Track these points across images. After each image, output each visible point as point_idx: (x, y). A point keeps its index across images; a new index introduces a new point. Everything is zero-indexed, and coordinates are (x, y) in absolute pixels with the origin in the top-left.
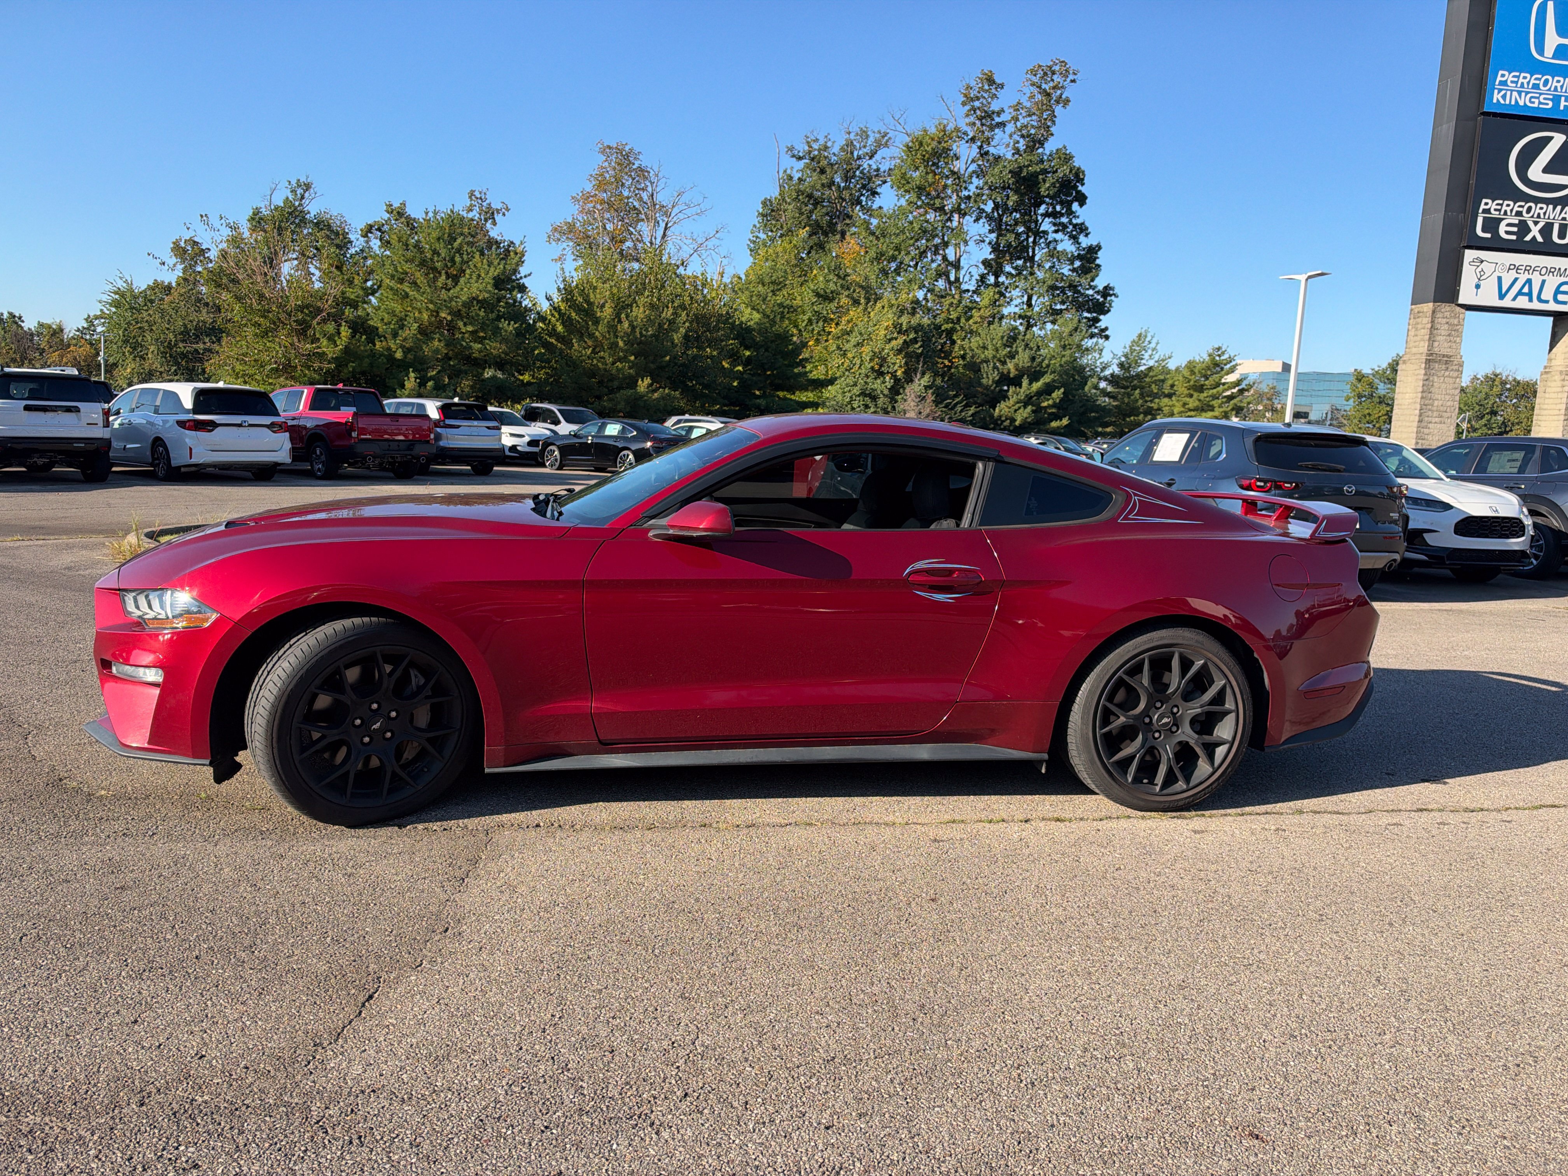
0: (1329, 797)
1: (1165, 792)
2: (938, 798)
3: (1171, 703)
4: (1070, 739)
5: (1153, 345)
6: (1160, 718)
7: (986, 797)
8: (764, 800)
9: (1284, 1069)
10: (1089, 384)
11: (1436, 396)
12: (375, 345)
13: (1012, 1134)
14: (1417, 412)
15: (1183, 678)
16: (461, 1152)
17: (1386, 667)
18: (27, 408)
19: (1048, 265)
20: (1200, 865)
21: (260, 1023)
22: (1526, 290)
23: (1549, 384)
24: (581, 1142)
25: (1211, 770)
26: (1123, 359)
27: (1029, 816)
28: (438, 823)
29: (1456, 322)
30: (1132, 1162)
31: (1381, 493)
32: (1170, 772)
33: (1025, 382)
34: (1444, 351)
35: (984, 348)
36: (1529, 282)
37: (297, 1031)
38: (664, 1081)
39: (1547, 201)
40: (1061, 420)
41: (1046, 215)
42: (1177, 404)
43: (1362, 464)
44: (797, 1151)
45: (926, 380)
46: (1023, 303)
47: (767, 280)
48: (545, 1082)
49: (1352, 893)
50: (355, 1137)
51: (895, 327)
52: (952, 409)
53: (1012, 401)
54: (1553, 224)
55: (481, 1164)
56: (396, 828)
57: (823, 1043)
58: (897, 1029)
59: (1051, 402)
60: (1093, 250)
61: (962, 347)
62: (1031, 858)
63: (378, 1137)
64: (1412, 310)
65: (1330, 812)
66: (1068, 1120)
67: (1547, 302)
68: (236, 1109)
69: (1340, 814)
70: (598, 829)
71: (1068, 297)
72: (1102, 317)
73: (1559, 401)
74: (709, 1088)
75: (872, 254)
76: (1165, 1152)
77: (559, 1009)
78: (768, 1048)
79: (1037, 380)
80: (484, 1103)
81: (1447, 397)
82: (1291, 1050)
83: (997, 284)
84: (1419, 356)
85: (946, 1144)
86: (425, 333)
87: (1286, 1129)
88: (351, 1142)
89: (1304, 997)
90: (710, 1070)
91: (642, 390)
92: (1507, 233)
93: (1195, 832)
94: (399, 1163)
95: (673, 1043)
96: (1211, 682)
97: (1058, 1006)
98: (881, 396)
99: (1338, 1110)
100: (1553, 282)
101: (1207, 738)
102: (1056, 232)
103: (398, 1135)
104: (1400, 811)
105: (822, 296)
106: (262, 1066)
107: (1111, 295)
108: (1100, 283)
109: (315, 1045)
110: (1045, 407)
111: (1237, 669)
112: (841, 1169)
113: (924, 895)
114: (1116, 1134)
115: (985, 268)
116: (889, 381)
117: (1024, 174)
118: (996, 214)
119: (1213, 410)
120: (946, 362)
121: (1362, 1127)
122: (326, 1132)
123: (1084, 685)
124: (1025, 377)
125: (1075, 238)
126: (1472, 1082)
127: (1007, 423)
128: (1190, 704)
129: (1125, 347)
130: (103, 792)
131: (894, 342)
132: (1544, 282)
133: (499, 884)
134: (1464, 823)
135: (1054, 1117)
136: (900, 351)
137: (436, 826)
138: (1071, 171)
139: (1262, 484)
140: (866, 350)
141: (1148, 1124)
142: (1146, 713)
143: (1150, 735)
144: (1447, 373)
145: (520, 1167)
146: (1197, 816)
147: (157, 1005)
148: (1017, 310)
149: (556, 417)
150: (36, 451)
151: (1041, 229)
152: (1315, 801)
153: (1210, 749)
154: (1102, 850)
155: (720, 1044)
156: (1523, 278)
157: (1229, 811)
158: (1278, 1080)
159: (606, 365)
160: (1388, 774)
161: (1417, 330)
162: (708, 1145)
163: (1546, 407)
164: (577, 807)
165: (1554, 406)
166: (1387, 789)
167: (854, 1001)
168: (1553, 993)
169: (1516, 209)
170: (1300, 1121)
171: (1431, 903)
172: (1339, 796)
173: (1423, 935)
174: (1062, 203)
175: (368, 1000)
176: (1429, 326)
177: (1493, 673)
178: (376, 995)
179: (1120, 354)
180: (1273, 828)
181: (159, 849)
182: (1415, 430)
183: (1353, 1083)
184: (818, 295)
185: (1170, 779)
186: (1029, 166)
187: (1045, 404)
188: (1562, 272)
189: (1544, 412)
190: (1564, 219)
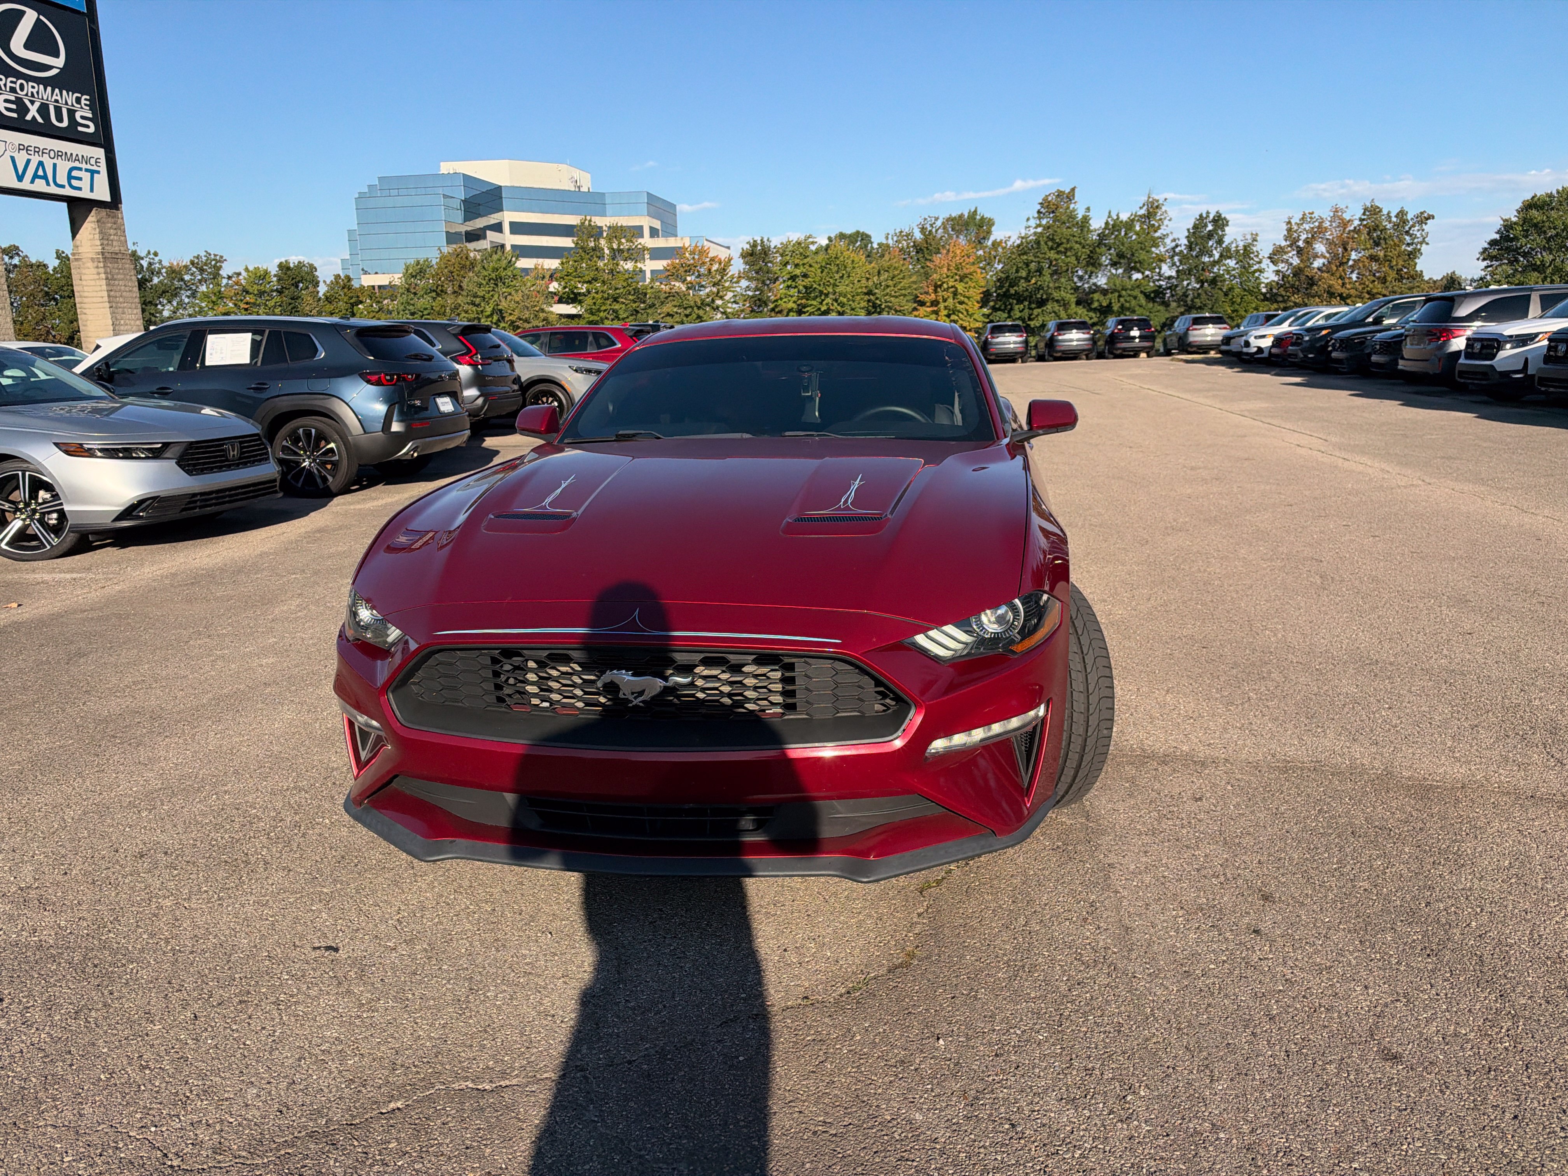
22: (40, 173)
23: (83, 271)
36: (41, 164)
39: (38, 80)
54: (48, 105)
67: (63, 186)
73: (99, 288)
92: (8, 109)
100: (63, 167)
132: (55, 165)
156: (35, 160)
163: (86, 294)
165: (95, 294)
169: (9, 84)
188: (69, 157)
189: (86, 300)
190: (56, 101)
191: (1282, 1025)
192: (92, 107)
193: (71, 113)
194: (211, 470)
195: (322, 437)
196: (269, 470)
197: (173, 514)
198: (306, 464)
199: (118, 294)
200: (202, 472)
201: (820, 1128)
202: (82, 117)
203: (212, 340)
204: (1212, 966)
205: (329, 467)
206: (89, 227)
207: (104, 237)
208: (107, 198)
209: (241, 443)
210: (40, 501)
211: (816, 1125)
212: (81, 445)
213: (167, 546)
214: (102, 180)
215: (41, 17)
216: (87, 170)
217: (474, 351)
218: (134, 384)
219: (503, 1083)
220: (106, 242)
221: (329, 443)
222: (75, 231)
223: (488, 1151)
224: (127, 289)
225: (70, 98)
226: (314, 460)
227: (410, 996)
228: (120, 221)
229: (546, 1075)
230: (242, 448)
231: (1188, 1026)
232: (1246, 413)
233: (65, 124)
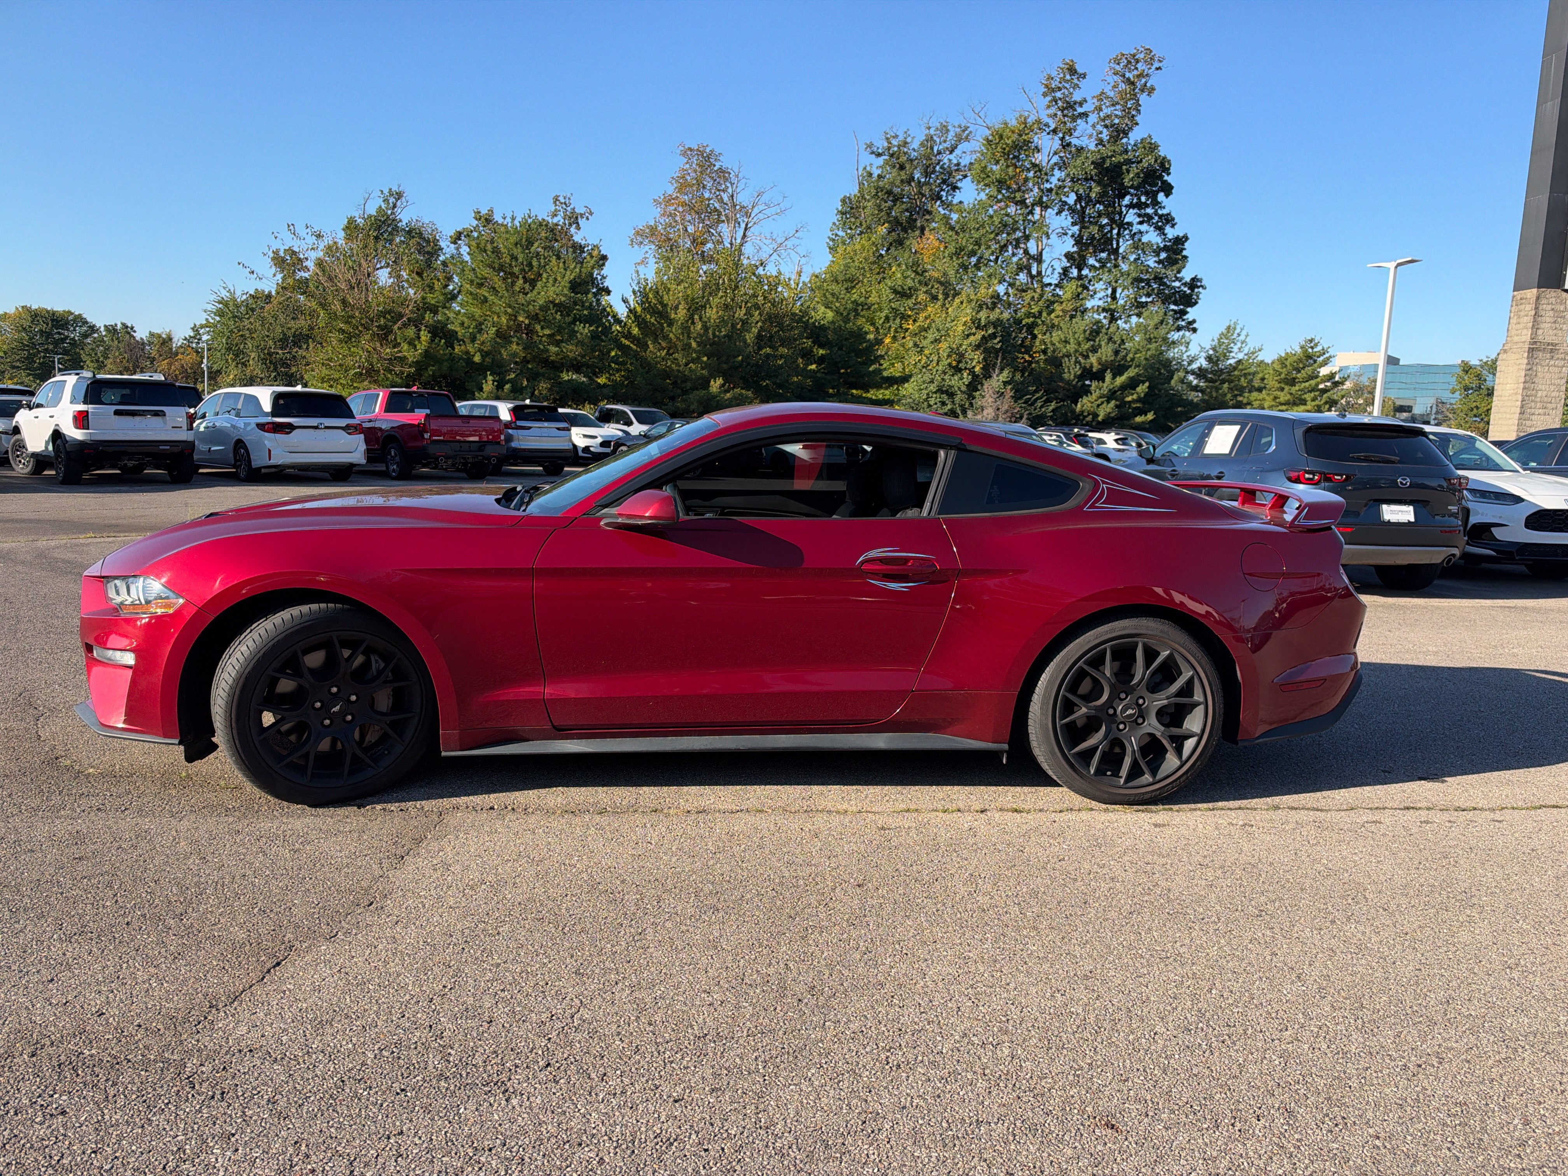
0: (1312, 794)
1: (1130, 784)
2: (899, 788)
3: (1137, 694)
4: (1031, 730)
5: (1242, 338)
6: (1124, 709)
7: (949, 788)
8: (722, 787)
9: (1166, 1062)
10: (1176, 377)
11: (1540, 387)
12: (454, 349)
13: (860, 1113)
14: (1519, 403)
15: (1147, 669)
16: (313, 1110)
17: (1421, 664)
18: (117, 413)
19: (1132, 257)
20: (1149, 858)
21: (165, 985)
24: (431, 1105)
25: (1178, 763)
26: (1211, 352)
27: (987, 807)
28: (397, 804)
29: (1562, 308)
30: (973, 1146)
31: (1440, 486)
32: (1135, 765)
33: (1108, 376)
34: (1549, 339)
35: (1066, 342)
37: (197, 994)
38: (531, 1052)
40: (1146, 415)
41: (1131, 206)
42: (1267, 398)
43: (1420, 455)
44: (638, 1121)
45: (1005, 375)
46: (1107, 296)
47: (841, 278)
48: (416, 1048)
49: (1302, 890)
50: (218, 1092)
51: (973, 323)
52: (1032, 404)
53: (1094, 396)
55: (328, 1122)
56: (355, 808)
57: (700, 1020)
58: (779, 1008)
59: (1135, 397)
60: (1180, 241)
61: (1043, 342)
62: (975, 847)
63: (240, 1094)
64: (1514, 297)
65: (1308, 809)
66: (922, 1103)
68: (118, 1063)
69: (1318, 810)
70: (549, 812)
71: (1153, 289)
72: (1189, 309)
74: (573, 1060)
75: (952, 249)
76: (1011, 1138)
77: (453, 980)
78: (644, 1023)
79: (1121, 374)
80: (351, 1065)
81: (1552, 388)
82: (1180, 1043)
83: (1080, 277)
84: (1521, 345)
85: (788, 1121)
86: (503, 336)
87: (1146, 1120)
88: (213, 1097)
89: (1214, 992)
90: (580, 1042)
91: (715, 390)
93: (1156, 825)
94: (251, 1118)
95: (553, 1016)
96: (1180, 673)
97: (952, 992)
98: (959, 392)
99: (1208, 1103)
101: (1175, 731)
102: (1141, 223)
103: (259, 1092)
104: (1384, 809)
105: (899, 293)
106: (154, 1024)
107: (1198, 287)
108: (1187, 274)
109: (210, 1007)
110: (1130, 402)
111: (1205, 660)
112: (675, 1140)
113: (852, 880)
114: (967, 1119)
115: (1068, 261)
116: (967, 378)
117: (1107, 164)
118: (1078, 206)
119: (1305, 404)
120: (1027, 357)
121: (1226, 1121)
122: (194, 1087)
123: (1044, 675)
124: (1109, 371)
125: (1160, 230)
126: (1363, 1081)
127: (1089, 418)
128: (1156, 696)
129: (1213, 340)
130: (91, 770)
131: (972, 338)
133: (435, 862)
134: (1450, 821)
135: (909, 1099)
136: (978, 347)
137: (393, 807)
138: (1156, 161)
139: (1311, 476)
140: (944, 345)
141: (1003, 1110)
142: (1109, 704)
143: (1114, 726)
144: (1552, 362)
145: (364, 1126)
146: (1164, 809)
147: (76, 966)
148: (1101, 303)
149: (629, 418)
150: (125, 453)
151: (1126, 221)
152: (1295, 797)
153: (1178, 742)
154: (1051, 841)
155: (598, 1018)
157: (1199, 805)
158: (1156, 1072)
159: (680, 366)
160: (1384, 771)
161: (1519, 317)
162: (553, 1112)
164: (536, 791)
166: (1378, 787)
167: (747, 980)
168: (1484, 994)
170: (1164, 1113)
171: (1385, 900)
172: (1323, 793)
173: (1364, 933)
174: (1147, 194)
175: (274, 967)
176: (1533, 312)
177: (1537, 671)
178: (283, 963)
179: (1208, 347)
180: (1241, 823)
181: (126, 824)
182: (1516, 422)
183: (1235, 1077)
184: (895, 292)
185: (1135, 772)
186: (1112, 156)
187: (1129, 399)
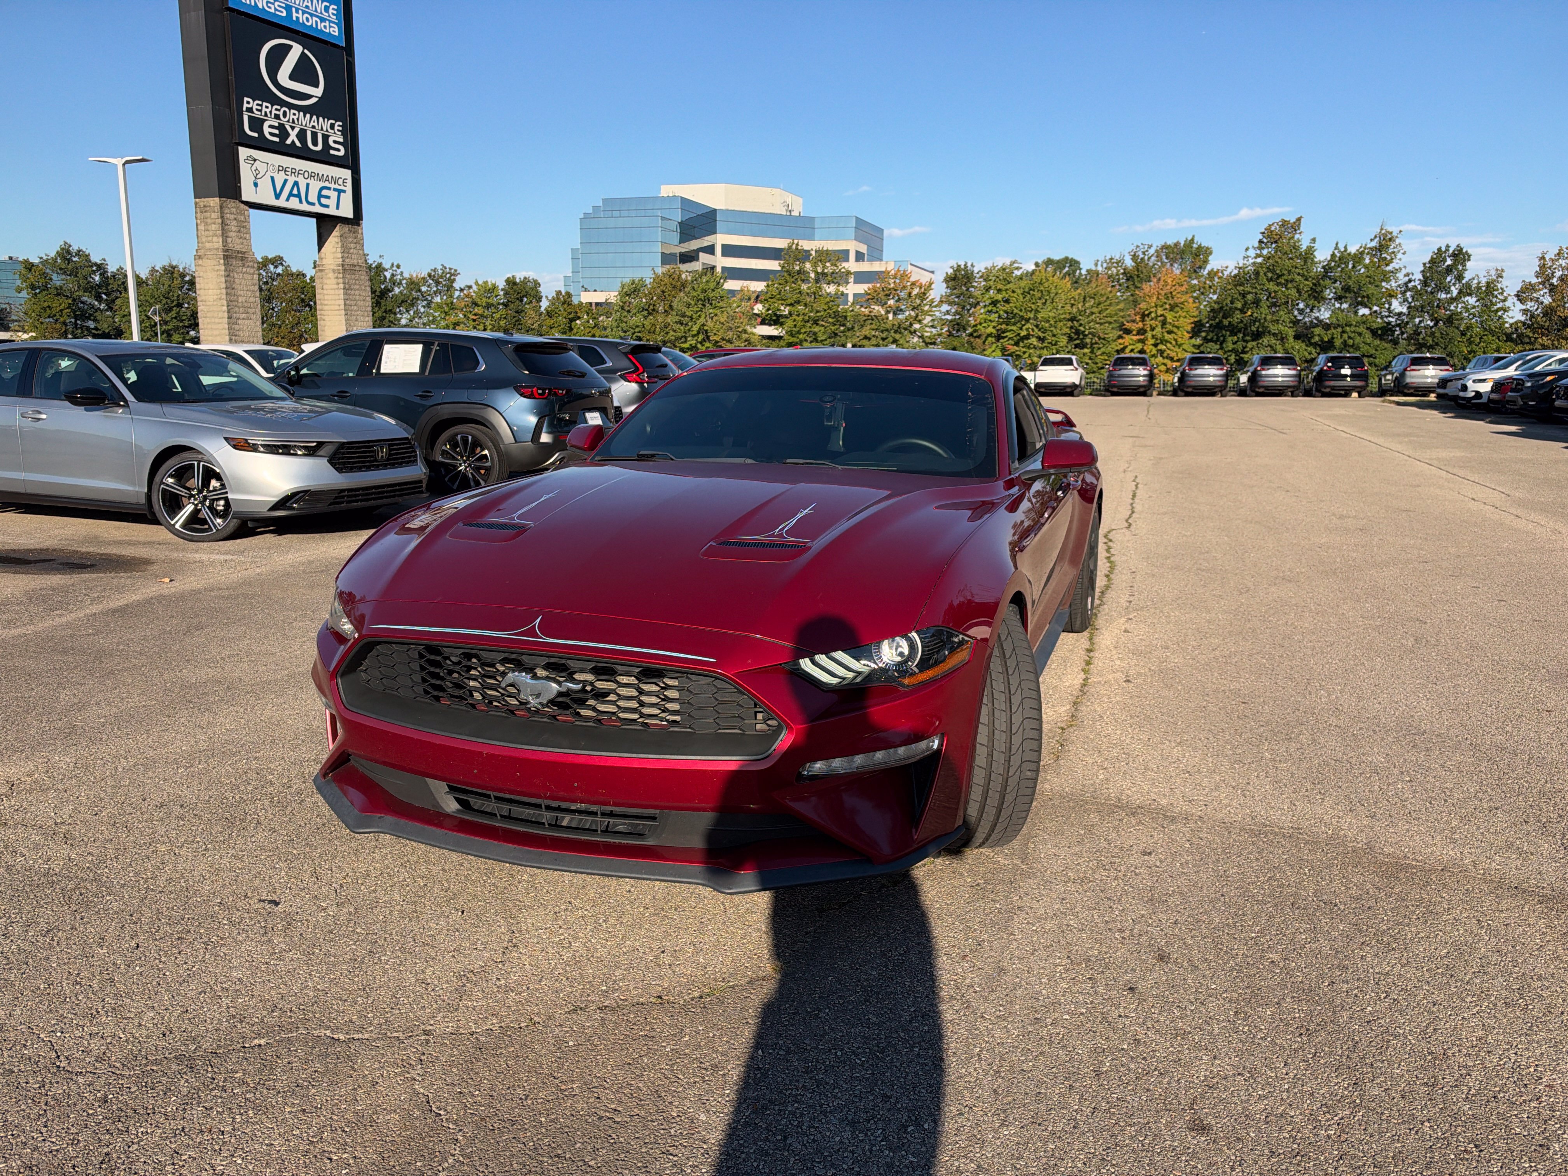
11: (239, 292)
14: (225, 308)
22: (295, 192)
23: (325, 281)
29: (242, 218)
34: (238, 247)
36: (296, 183)
39: (298, 108)
54: (306, 130)
64: (196, 204)
67: (313, 204)
73: (337, 297)
81: (249, 293)
84: (215, 252)
92: (271, 134)
100: (315, 186)
132: (308, 185)
144: (244, 270)
156: (291, 180)
161: (206, 224)
163: (326, 302)
165: (333, 302)
169: (274, 112)
176: (220, 221)
182: (227, 326)
188: (320, 178)
189: (326, 308)
190: (313, 127)
191: (1105, 1083)
192: (343, 133)
193: (326, 138)
194: (360, 469)
195: (477, 443)
196: (417, 471)
197: (321, 507)
198: (462, 468)
199: (353, 303)
200: (351, 470)
201: (608, 1114)
202: (335, 142)
203: (389, 350)
204: (1067, 1017)
205: (483, 472)
206: (333, 241)
207: (345, 250)
208: (350, 214)
209: (390, 445)
210: (211, 488)
211: (606, 1111)
212: (246, 440)
213: (317, 536)
214: (347, 199)
215: (306, 51)
216: (335, 190)
217: (641, 369)
218: (319, 387)
219: (356, 1036)
220: (346, 255)
221: (483, 450)
222: (321, 243)
223: (313, 1091)
224: (361, 298)
225: (325, 124)
226: (470, 465)
227: (317, 951)
228: (359, 236)
229: (396, 1034)
230: (390, 450)
231: (1008, 1071)
232: (1435, 463)
233: (319, 147)
